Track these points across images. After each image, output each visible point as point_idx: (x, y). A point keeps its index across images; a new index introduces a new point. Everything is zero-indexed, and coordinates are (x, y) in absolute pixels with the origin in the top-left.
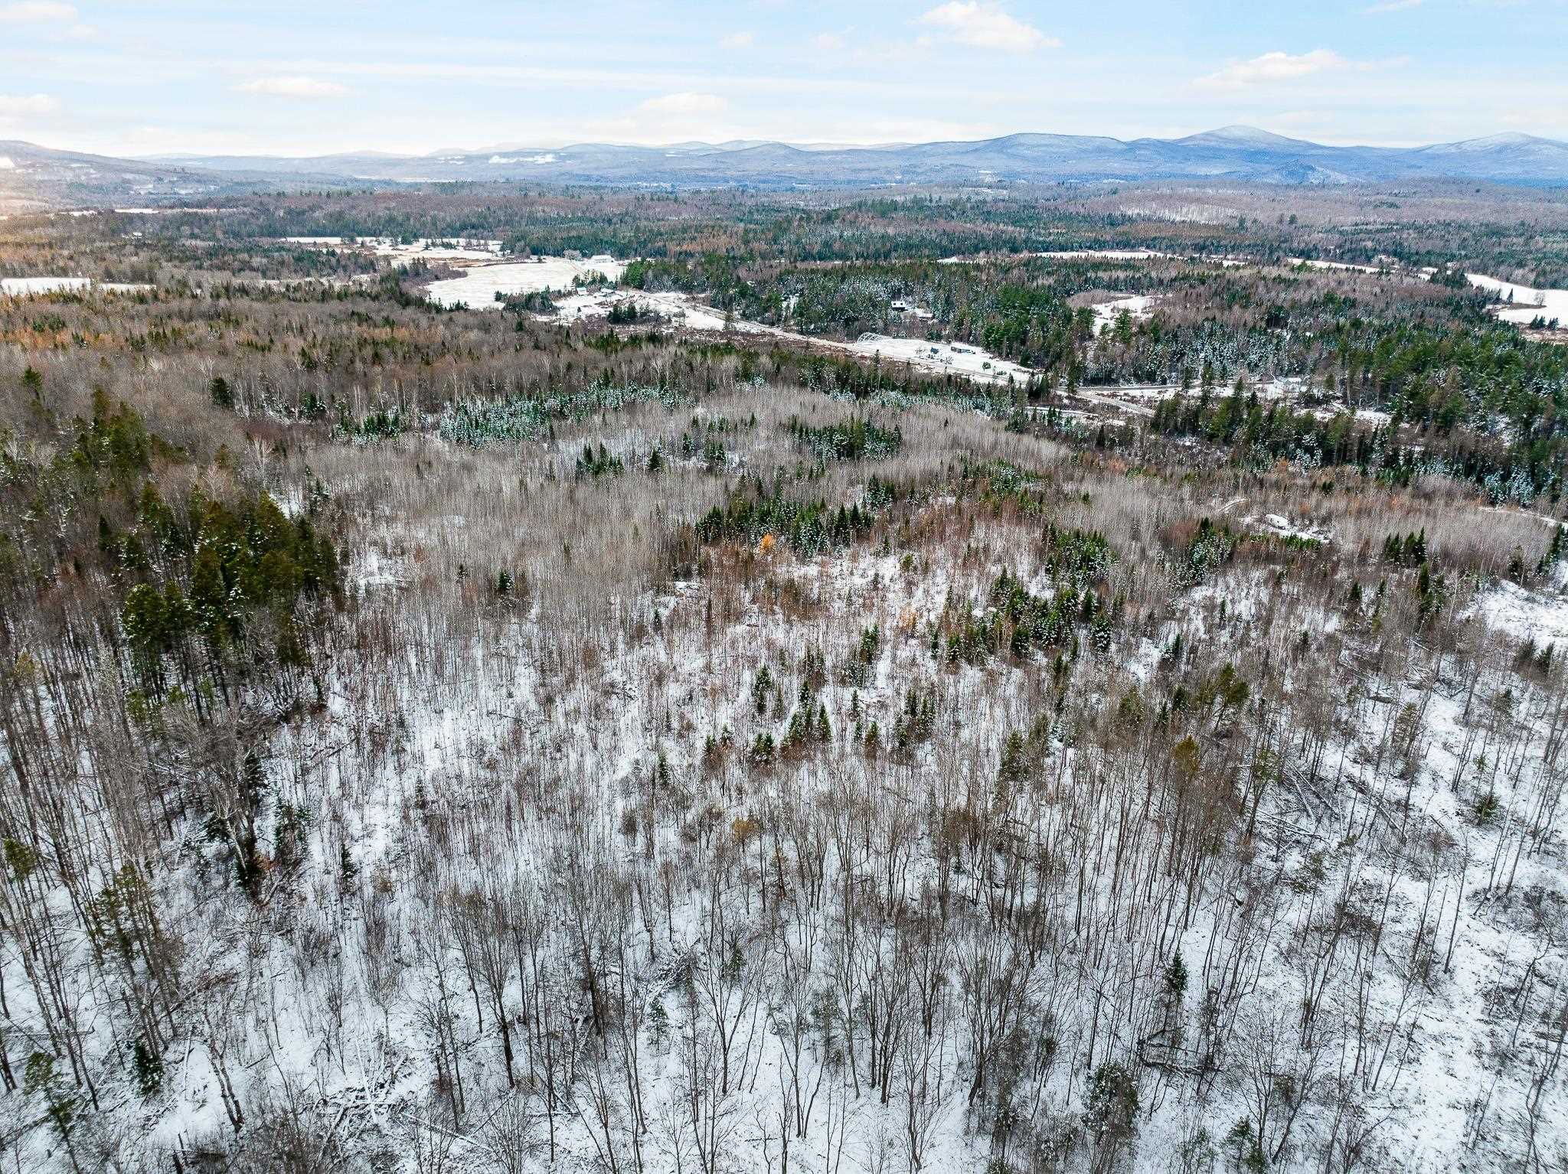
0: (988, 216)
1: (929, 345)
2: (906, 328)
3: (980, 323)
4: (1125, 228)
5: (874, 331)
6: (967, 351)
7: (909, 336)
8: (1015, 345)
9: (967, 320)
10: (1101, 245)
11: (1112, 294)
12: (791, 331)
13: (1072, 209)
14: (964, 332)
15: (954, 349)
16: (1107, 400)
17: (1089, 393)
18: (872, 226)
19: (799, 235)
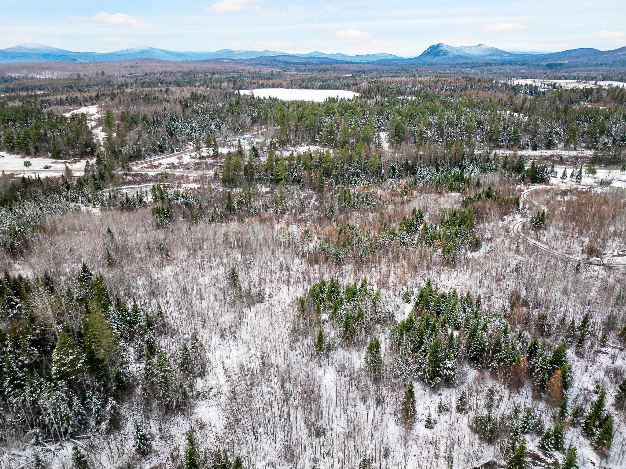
4: (18, 82)
8: (40, 145)
16: (157, 170)
17: (134, 168)
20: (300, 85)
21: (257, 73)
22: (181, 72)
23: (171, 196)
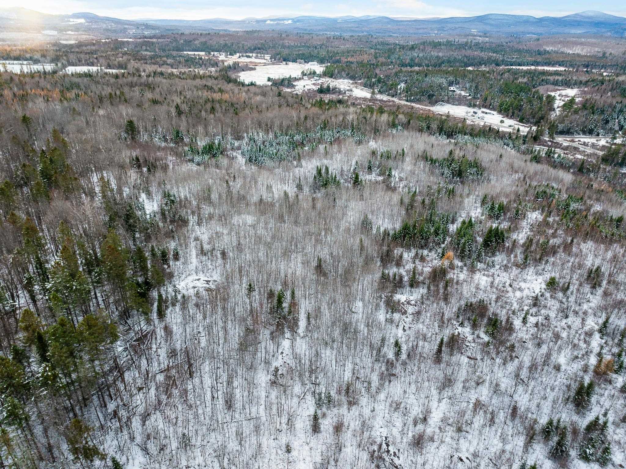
0: (482, 49)
1: (471, 110)
2: (458, 101)
3: (496, 100)
4: (547, 56)
5: (443, 101)
6: (490, 113)
7: (460, 104)
8: (516, 112)
9: (489, 98)
10: (537, 64)
11: (557, 87)
12: (402, 100)
14: (488, 103)
15: (483, 112)
16: (571, 144)
17: (560, 139)
18: (432, 52)
19: (399, 55)
23: (556, 156)
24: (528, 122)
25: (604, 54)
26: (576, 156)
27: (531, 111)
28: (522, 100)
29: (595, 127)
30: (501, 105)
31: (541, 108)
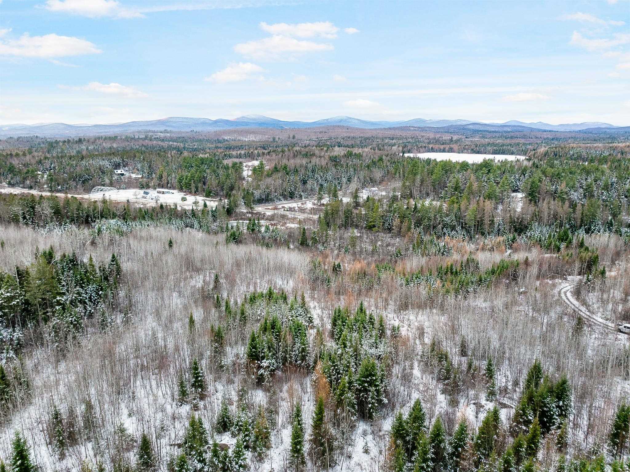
0: (163, 140)
1: (142, 191)
2: (125, 183)
3: (173, 175)
4: (227, 143)
5: (104, 185)
7: (128, 188)
8: (200, 186)
9: (165, 174)
13: (201, 138)
14: (164, 182)
15: (159, 192)
16: (276, 211)
17: (259, 209)
18: (104, 144)
19: (62, 149)
20: (472, 150)
21: (437, 139)
22: (362, 137)
23: (263, 229)
24: (217, 195)
25: (274, 139)
26: (288, 225)
27: (217, 181)
28: (205, 171)
29: (295, 190)
30: (180, 181)
31: (228, 176)
